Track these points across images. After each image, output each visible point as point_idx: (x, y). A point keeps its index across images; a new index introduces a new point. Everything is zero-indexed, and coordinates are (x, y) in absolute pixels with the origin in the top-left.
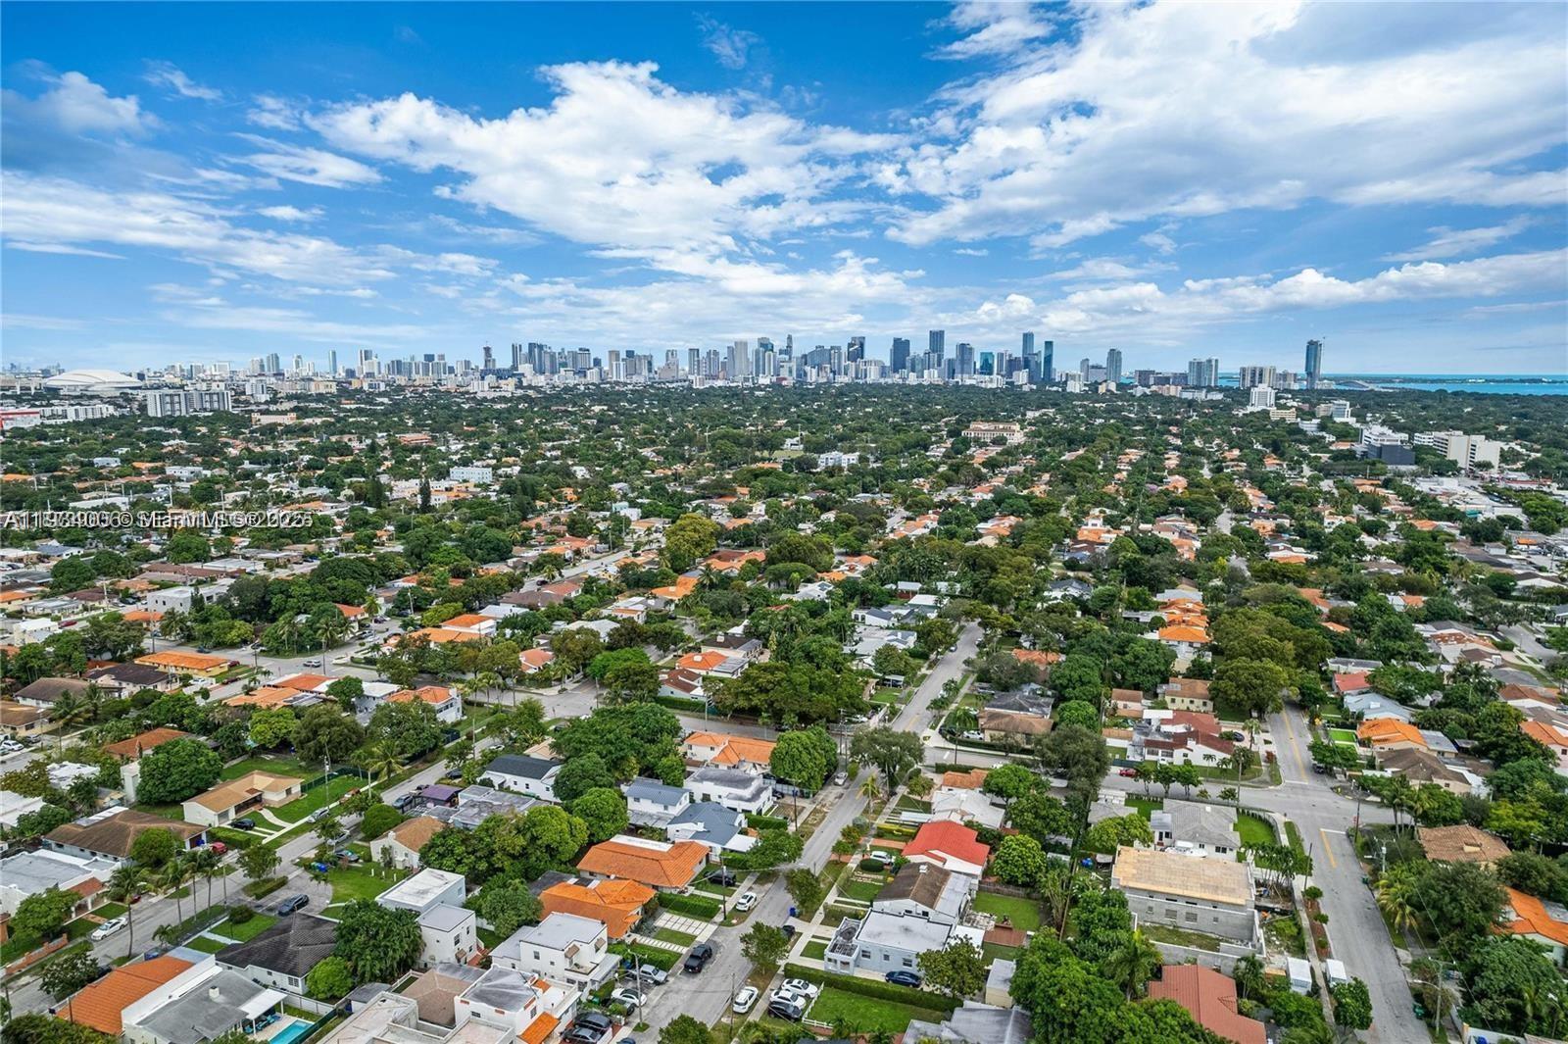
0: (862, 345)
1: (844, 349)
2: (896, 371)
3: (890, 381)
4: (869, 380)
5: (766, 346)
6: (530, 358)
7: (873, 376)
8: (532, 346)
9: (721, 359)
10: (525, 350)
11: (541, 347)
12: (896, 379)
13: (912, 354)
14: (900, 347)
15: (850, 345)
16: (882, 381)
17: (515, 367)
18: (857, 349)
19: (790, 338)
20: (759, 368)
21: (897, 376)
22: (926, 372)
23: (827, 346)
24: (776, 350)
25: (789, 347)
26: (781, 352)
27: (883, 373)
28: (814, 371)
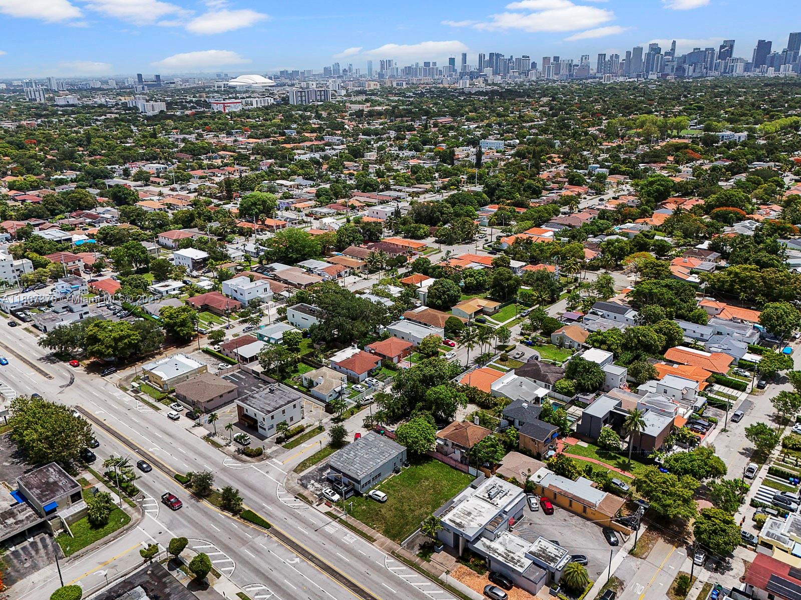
0: (732, 47)
1: (717, 50)
2: (757, 66)
3: (752, 74)
4: (735, 74)
5: (655, 49)
6: (490, 63)
7: (739, 70)
8: (491, 55)
9: (620, 61)
10: (487, 58)
11: (498, 55)
12: (757, 72)
13: (772, 52)
14: (764, 47)
15: (722, 47)
16: (746, 74)
17: (480, 70)
18: (727, 48)
19: (674, 42)
20: (649, 67)
21: (758, 70)
22: (782, 66)
23: (703, 49)
24: (663, 52)
25: (673, 49)
26: (667, 54)
27: (747, 67)
28: (691, 68)
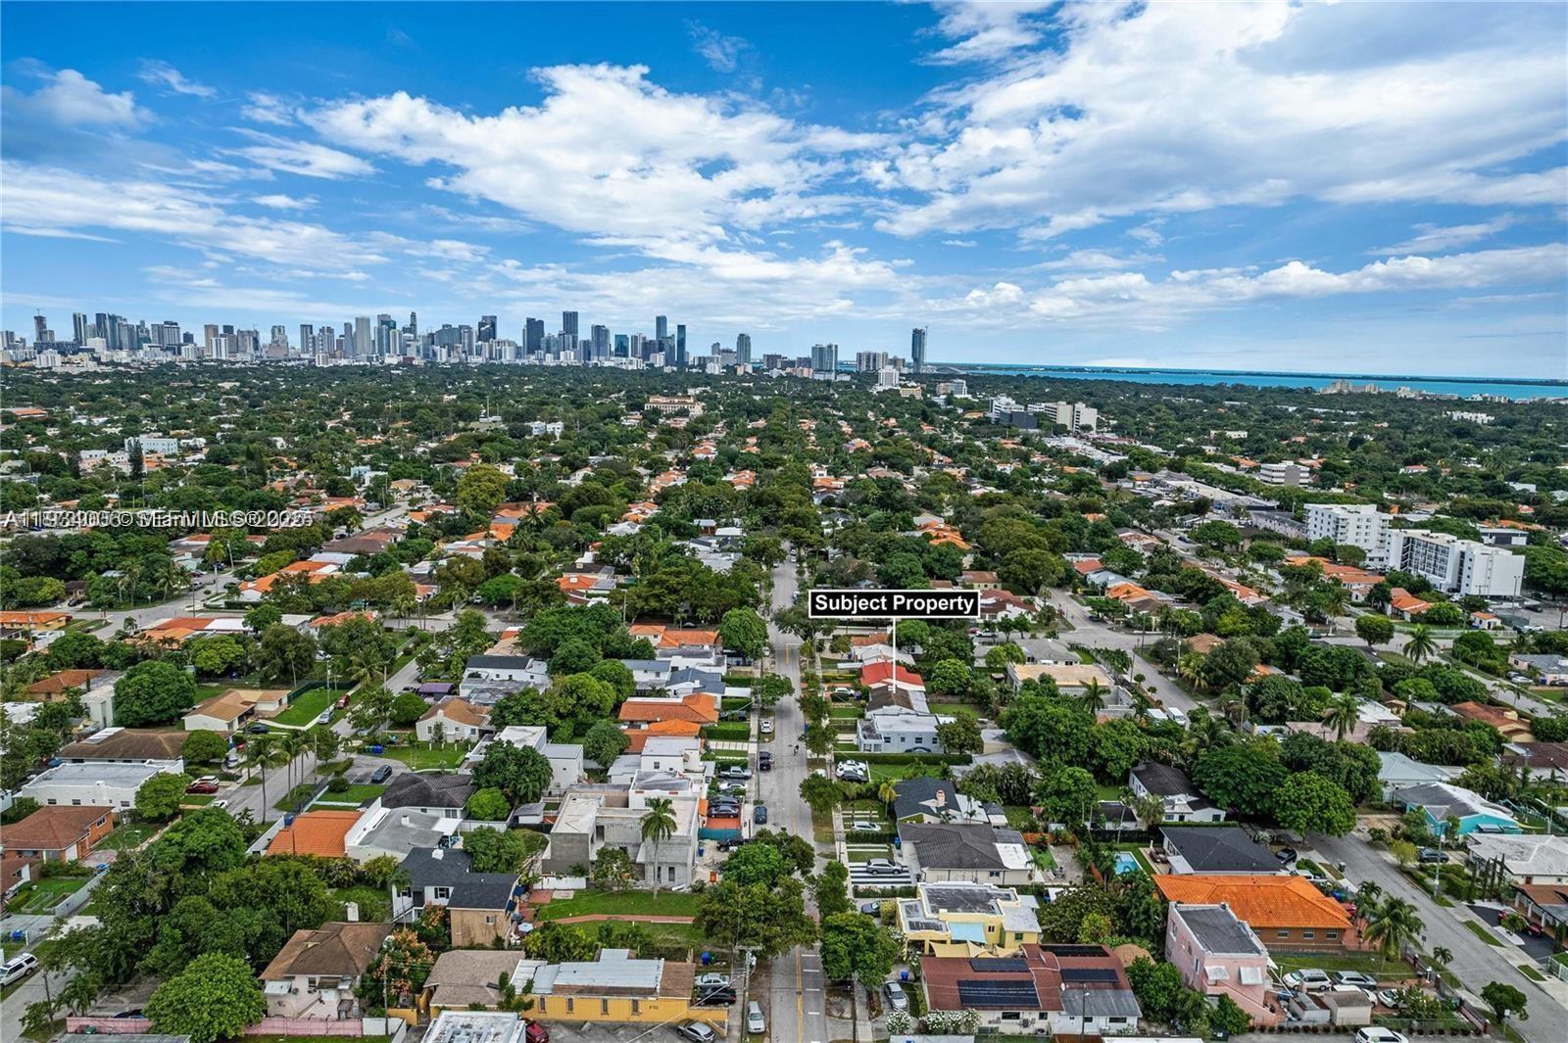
0: (493, 325)
1: (475, 329)
2: (531, 351)
3: (526, 362)
4: (505, 361)
5: (387, 323)
6: (99, 331)
7: (508, 357)
8: (100, 317)
9: (337, 337)
12: (531, 360)
13: (546, 334)
14: (534, 327)
15: (481, 325)
16: (519, 362)
18: (489, 329)
19: (413, 316)
20: (383, 346)
21: (533, 357)
22: (562, 353)
23: (455, 326)
24: (399, 327)
25: (413, 325)
26: (405, 330)
27: (518, 353)
28: (444, 351)
